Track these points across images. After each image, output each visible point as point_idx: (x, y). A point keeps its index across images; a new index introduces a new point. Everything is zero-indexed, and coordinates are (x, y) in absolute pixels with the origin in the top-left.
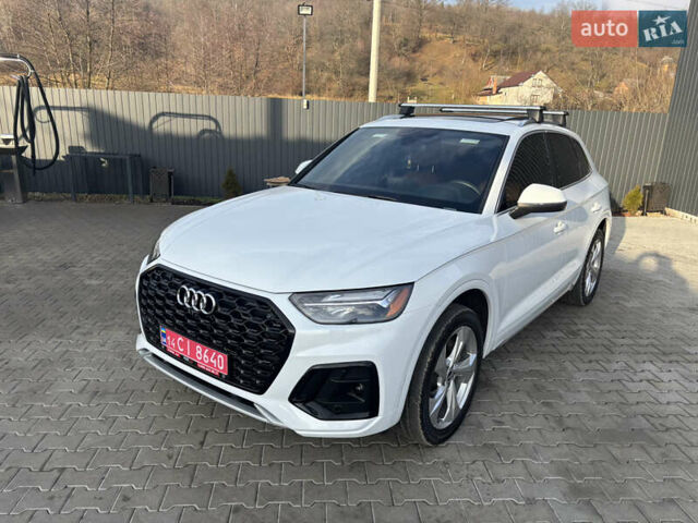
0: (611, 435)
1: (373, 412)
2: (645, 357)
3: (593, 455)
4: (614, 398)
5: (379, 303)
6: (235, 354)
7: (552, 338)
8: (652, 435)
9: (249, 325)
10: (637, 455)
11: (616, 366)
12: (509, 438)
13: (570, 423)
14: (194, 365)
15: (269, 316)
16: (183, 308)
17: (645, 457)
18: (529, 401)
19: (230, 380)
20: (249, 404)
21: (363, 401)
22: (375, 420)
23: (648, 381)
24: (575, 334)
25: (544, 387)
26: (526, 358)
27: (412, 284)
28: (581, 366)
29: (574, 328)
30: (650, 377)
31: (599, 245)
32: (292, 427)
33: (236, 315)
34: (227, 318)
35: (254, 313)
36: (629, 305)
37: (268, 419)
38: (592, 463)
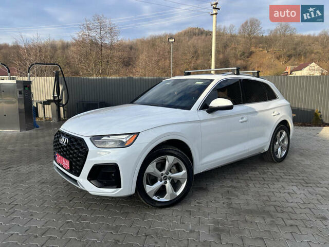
0: (251, 212)
1: (119, 186)
2: (295, 184)
3: (235, 218)
4: (265, 198)
5: (123, 140)
6: (71, 160)
7: (251, 174)
8: (273, 214)
9: (76, 149)
10: (258, 220)
11: (276, 186)
12: (199, 209)
13: (234, 206)
14: (62, 166)
15: (83, 145)
16: (60, 144)
17: (262, 221)
18: (221, 197)
19: (70, 171)
20: (75, 181)
21: (114, 180)
22: (120, 190)
23: (289, 193)
24: (264, 173)
25: (231, 192)
26: (232, 181)
27: (139, 133)
28: (258, 185)
29: (266, 171)
30: (291, 191)
31: (284, 133)
32: (88, 190)
33: (74, 145)
34: (70, 147)
35: (79, 144)
36: (303, 163)
37: (80, 187)
38: (232, 221)
